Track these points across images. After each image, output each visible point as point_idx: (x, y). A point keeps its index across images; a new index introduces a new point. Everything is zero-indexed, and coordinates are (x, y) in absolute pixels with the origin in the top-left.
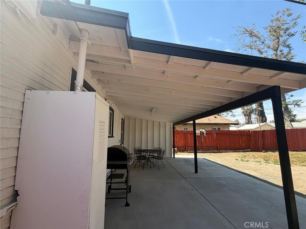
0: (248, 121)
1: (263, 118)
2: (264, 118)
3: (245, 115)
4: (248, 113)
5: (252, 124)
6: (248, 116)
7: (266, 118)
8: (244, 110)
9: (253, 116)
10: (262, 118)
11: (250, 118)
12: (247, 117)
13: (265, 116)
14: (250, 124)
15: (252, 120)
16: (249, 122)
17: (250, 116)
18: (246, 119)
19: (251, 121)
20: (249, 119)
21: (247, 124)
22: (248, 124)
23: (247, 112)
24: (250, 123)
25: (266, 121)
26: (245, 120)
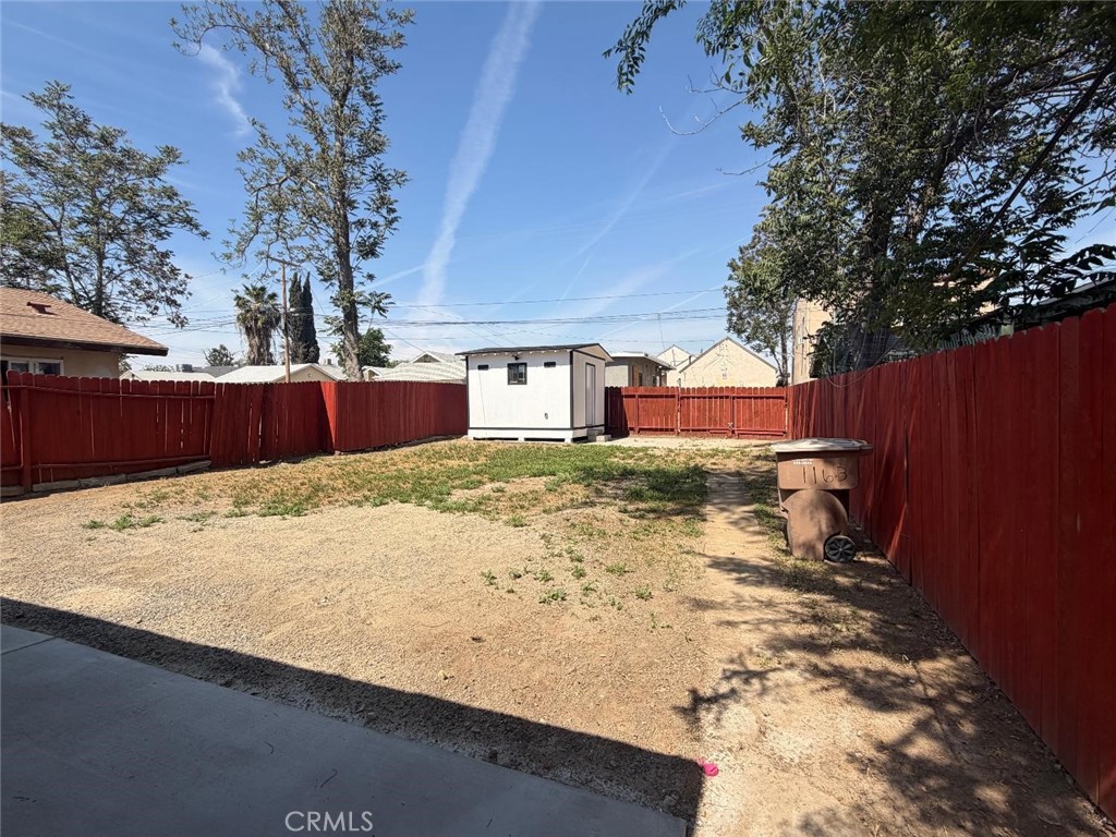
0: (260, 354)
1: (308, 347)
2: (312, 349)
3: (249, 331)
4: (260, 323)
5: (272, 367)
6: (259, 338)
7: (318, 349)
8: (248, 311)
9: (278, 340)
10: (305, 347)
11: (264, 343)
12: (257, 339)
13: (316, 342)
14: (264, 364)
15: (271, 350)
16: (261, 357)
17: (268, 336)
18: (251, 345)
19: (271, 355)
20: (261, 346)
21: (254, 362)
22: (258, 364)
23: (256, 320)
24: (264, 360)
25: (315, 359)
26: (247, 349)
